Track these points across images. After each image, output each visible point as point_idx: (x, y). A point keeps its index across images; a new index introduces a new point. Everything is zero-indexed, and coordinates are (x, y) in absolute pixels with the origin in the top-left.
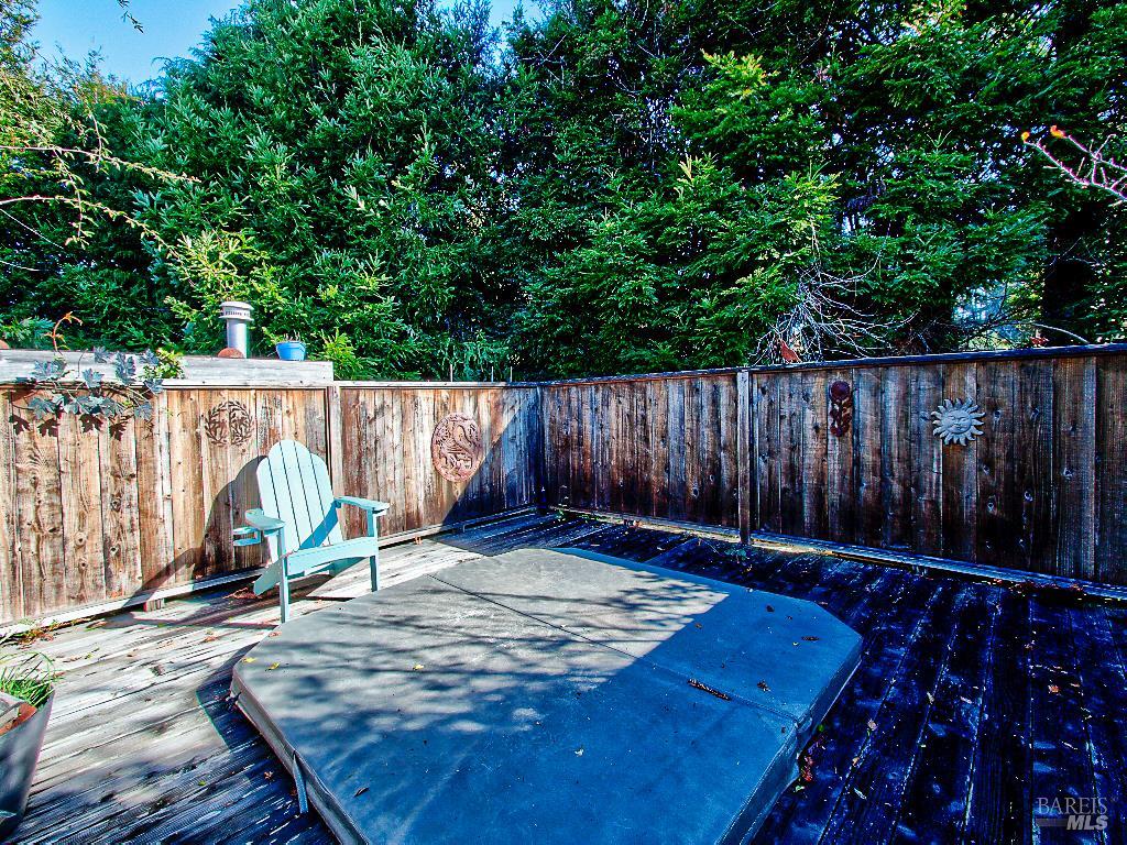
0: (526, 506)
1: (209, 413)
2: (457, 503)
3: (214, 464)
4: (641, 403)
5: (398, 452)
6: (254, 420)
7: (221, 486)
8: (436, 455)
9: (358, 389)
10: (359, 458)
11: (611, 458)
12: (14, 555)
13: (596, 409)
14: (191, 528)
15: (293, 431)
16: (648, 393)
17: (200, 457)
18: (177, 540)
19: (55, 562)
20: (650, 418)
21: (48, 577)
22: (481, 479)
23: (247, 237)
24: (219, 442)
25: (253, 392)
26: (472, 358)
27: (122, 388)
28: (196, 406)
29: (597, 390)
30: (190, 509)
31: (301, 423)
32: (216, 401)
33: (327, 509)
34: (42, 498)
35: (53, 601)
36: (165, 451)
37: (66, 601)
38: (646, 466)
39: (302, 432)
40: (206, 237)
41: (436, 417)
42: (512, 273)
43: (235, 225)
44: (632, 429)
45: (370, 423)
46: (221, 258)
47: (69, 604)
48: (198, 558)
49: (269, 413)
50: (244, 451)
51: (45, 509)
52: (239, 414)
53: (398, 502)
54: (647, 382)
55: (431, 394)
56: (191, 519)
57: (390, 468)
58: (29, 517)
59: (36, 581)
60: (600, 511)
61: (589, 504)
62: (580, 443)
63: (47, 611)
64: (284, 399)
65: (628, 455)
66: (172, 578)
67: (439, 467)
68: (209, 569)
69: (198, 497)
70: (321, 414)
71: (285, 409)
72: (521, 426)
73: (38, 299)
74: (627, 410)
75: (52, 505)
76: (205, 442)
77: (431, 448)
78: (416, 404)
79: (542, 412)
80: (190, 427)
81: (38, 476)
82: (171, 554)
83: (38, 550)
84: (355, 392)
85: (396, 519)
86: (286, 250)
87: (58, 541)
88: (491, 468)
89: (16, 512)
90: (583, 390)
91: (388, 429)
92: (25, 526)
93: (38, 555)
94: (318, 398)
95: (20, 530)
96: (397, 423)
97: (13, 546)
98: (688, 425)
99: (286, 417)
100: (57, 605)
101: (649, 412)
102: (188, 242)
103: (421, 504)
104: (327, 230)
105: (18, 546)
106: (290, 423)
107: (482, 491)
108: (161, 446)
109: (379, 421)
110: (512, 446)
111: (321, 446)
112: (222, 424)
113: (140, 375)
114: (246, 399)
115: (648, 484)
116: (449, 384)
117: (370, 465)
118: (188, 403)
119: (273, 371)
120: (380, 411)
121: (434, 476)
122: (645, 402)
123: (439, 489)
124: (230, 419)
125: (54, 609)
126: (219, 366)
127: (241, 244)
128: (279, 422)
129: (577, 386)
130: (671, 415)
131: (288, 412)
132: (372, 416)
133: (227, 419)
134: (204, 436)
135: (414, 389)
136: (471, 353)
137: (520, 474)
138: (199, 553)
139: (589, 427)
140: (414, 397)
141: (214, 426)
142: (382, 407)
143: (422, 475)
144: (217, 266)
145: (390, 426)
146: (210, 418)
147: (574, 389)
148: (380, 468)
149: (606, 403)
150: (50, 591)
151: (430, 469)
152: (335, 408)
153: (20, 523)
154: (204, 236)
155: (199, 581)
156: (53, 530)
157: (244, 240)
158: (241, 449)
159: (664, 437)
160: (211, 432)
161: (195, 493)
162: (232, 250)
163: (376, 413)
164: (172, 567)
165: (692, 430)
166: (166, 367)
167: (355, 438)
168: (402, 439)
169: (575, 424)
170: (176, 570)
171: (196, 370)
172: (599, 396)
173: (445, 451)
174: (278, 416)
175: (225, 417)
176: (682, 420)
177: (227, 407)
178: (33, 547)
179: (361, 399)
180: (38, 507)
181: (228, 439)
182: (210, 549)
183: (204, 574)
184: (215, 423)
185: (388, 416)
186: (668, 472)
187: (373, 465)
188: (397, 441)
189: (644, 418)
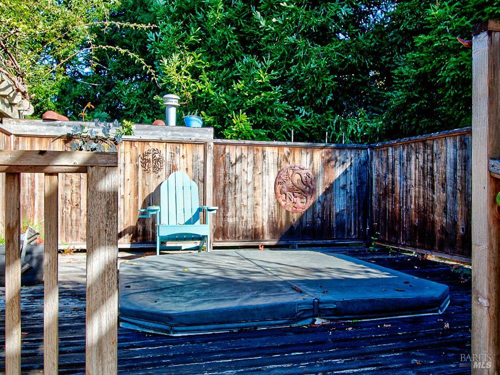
0: (353, 240)
1: (143, 154)
2: (292, 227)
3: (144, 182)
4: (430, 157)
5: (250, 188)
6: (165, 159)
7: (147, 194)
8: (278, 192)
9: (225, 144)
10: (224, 188)
11: (411, 202)
12: (63, 214)
13: (403, 164)
14: (132, 215)
15: (185, 167)
16: (435, 148)
17: (138, 178)
18: (126, 220)
19: (77, 220)
20: (435, 168)
21: (74, 227)
22: (314, 213)
23: (197, 54)
24: (147, 170)
25: (165, 144)
26: (353, 131)
27: (106, 139)
28: (137, 150)
29: (404, 149)
30: (132, 204)
31: (190, 163)
32: (147, 148)
33: (194, 211)
34: (74, 189)
35: (75, 239)
36: (122, 172)
37: (80, 239)
38: (432, 209)
39: (190, 169)
40: (175, 57)
41: (279, 165)
42: (391, 60)
43: (192, 47)
44: (424, 179)
45: (232, 166)
46: (183, 69)
47: (81, 241)
48: (134, 231)
49: (173, 156)
50: (159, 176)
51: (74, 195)
52: (157, 156)
53: (249, 219)
54: (433, 140)
55: (276, 150)
56: (132, 210)
57: (244, 196)
58: (69, 198)
59: (70, 228)
60: (404, 246)
61: (397, 240)
62: (393, 191)
63: (73, 242)
64: (181, 148)
65: (421, 200)
66: (122, 238)
67: (280, 200)
68: (139, 238)
69: (136, 198)
70: (202, 159)
71: (181, 155)
72: (352, 178)
73: (107, 102)
74: (421, 164)
75: (77, 193)
76: (140, 169)
77: (275, 186)
78: (264, 157)
79: (371, 168)
80: (134, 161)
81: (73, 179)
82: (122, 226)
83: (71, 213)
84: (223, 147)
85: (247, 230)
86: (222, 59)
87: (78, 210)
88: (323, 206)
89: (64, 194)
90: (396, 149)
91: (244, 171)
92: (67, 201)
93: (71, 216)
94: (201, 149)
95: (65, 203)
96: (250, 168)
97: (63, 210)
98: (459, 174)
99: (182, 159)
100: (76, 241)
101: (435, 164)
102: (165, 61)
103: (265, 224)
104: (249, 43)
105: (64, 210)
106: (184, 163)
107: (314, 222)
108: (121, 170)
109: (238, 165)
110: (342, 192)
111: (201, 178)
112: (149, 161)
113: (113, 133)
114: (161, 147)
115: (433, 222)
116: (289, 143)
117: (231, 193)
118: (133, 148)
119: (178, 133)
120: (239, 159)
121: (276, 206)
122: (433, 156)
123: (279, 215)
124: (153, 158)
125: (75, 242)
126: (151, 130)
127: (194, 59)
128: (178, 162)
129: (392, 146)
130: (448, 167)
131: (183, 156)
132: (234, 162)
133: (151, 158)
134: (140, 166)
135: (263, 146)
136: (351, 127)
137: (349, 215)
138: (135, 229)
139: (398, 178)
140: (263, 152)
141: (145, 162)
142: (241, 157)
143: (267, 204)
144: (181, 74)
145: (246, 170)
146: (143, 157)
147: (390, 149)
148: (238, 196)
149: (409, 159)
150: (74, 233)
151: (273, 200)
152: (210, 156)
153: (66, 200)
154: (174, 57)
155: (134, 243)
156: (77, 205)
157: (196, 57)
158: (157, 175)
159: (444, 185)
160: (144, 164)
161: (134, 196)
162: (189, 63)
163: (236, 160)
164: (123, 233)
165: (461, 178)
166: (126, 130)
167: (222, 175)
168: (254, 179)
169: (390, 176)
170: (124, 235)
171: (140, 131)
172: (405, 154)
173: (285, 190)
174: (178, 158)
175: (150, 157)
176: (455, 170)
177: (151, 152)
178: (69, 210)
179: (227, 151)
180: (72, 193)
181: (151, 169)
182: (140, 227)
183: (136, 241)
184: (146, 160)
185: (244, 163)
186: (446, 213)
187: (233, 193)
188: (250, 180)
189: (432, 169)
